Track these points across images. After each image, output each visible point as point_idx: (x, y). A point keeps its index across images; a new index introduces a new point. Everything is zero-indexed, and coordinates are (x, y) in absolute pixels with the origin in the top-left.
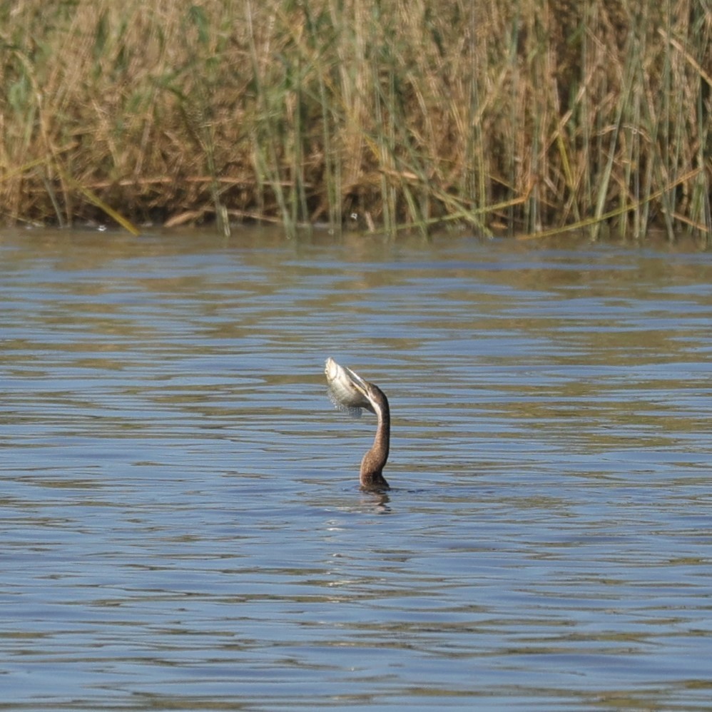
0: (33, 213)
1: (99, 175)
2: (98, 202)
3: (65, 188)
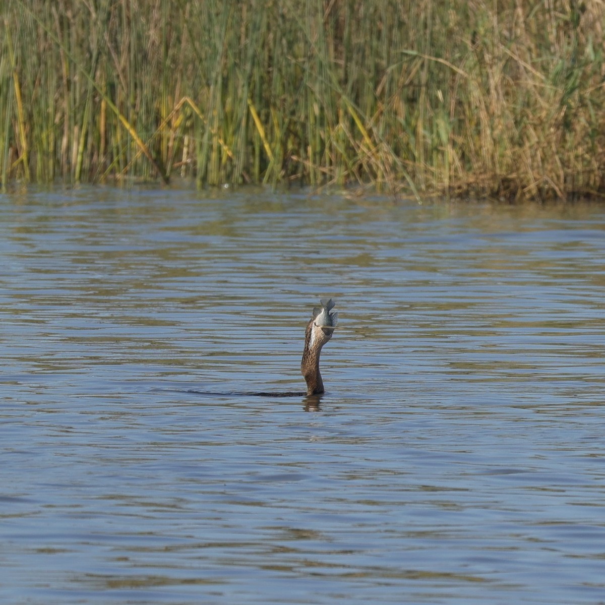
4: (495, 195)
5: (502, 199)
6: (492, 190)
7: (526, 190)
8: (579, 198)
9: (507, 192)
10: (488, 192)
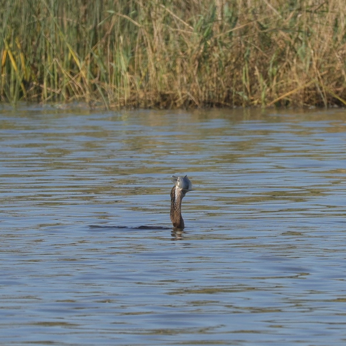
0: (310, 102)
1: (338, 85)
2: (337, 97)
3: (324, 91)
4: (157, 104)
5: (161, 107)
6: (155, 101)
7: (177, 101)
8: (212, 106)
9: (164, 103)
10: (152, 104)
